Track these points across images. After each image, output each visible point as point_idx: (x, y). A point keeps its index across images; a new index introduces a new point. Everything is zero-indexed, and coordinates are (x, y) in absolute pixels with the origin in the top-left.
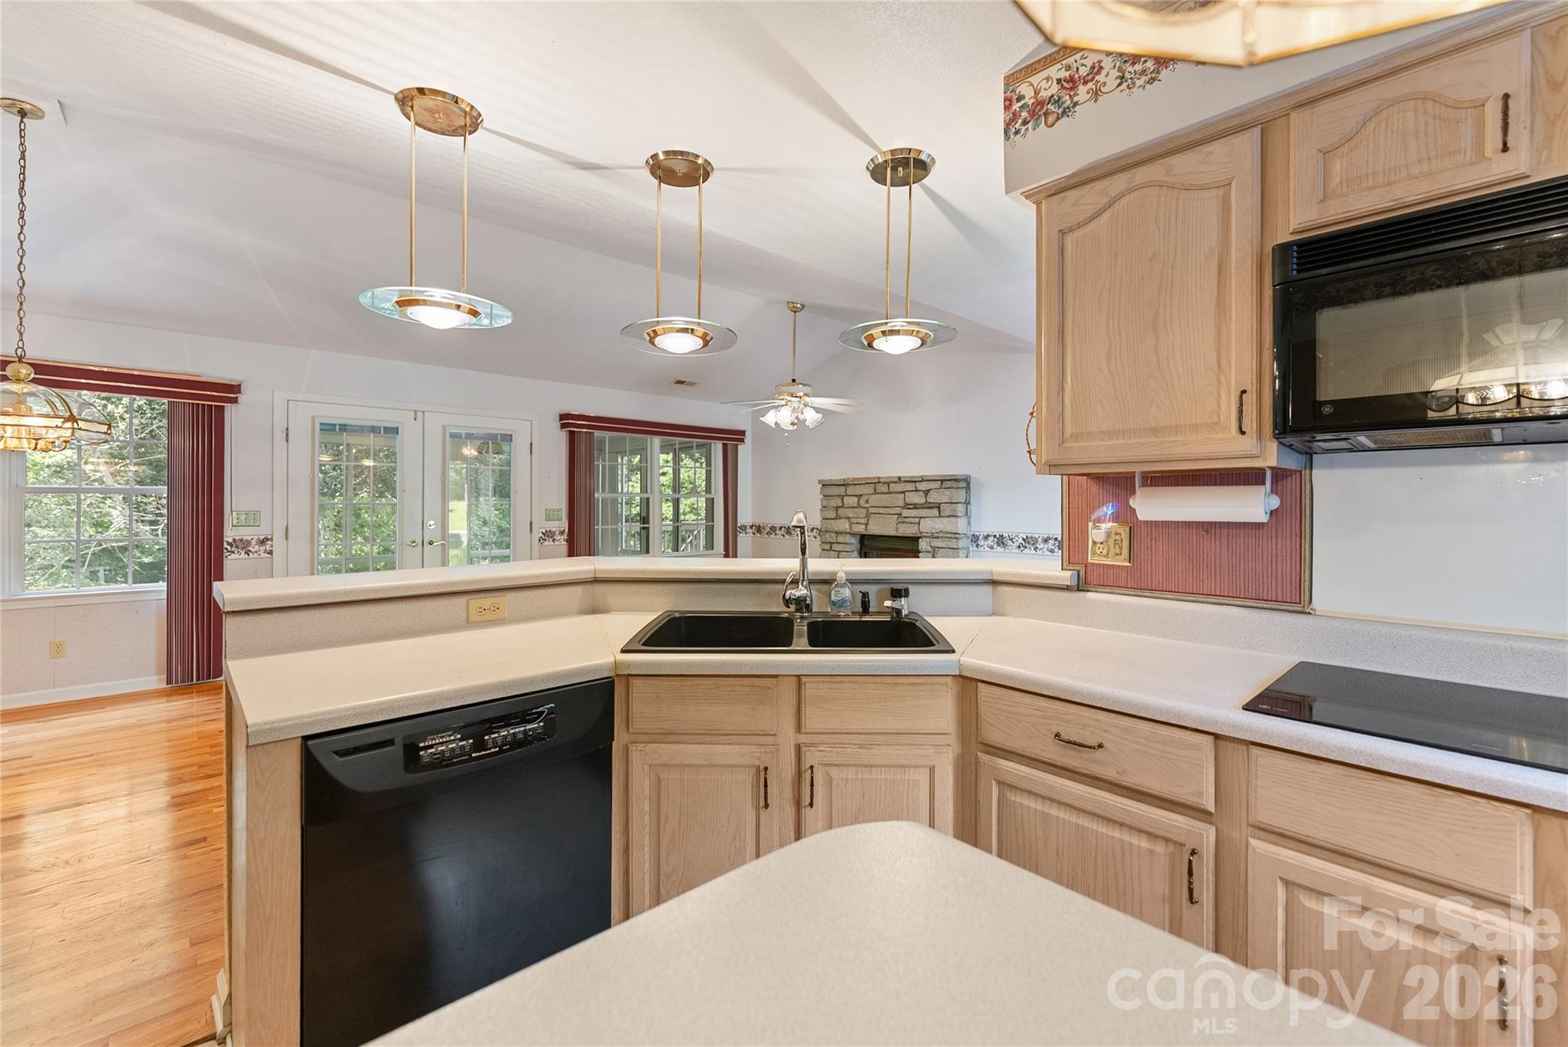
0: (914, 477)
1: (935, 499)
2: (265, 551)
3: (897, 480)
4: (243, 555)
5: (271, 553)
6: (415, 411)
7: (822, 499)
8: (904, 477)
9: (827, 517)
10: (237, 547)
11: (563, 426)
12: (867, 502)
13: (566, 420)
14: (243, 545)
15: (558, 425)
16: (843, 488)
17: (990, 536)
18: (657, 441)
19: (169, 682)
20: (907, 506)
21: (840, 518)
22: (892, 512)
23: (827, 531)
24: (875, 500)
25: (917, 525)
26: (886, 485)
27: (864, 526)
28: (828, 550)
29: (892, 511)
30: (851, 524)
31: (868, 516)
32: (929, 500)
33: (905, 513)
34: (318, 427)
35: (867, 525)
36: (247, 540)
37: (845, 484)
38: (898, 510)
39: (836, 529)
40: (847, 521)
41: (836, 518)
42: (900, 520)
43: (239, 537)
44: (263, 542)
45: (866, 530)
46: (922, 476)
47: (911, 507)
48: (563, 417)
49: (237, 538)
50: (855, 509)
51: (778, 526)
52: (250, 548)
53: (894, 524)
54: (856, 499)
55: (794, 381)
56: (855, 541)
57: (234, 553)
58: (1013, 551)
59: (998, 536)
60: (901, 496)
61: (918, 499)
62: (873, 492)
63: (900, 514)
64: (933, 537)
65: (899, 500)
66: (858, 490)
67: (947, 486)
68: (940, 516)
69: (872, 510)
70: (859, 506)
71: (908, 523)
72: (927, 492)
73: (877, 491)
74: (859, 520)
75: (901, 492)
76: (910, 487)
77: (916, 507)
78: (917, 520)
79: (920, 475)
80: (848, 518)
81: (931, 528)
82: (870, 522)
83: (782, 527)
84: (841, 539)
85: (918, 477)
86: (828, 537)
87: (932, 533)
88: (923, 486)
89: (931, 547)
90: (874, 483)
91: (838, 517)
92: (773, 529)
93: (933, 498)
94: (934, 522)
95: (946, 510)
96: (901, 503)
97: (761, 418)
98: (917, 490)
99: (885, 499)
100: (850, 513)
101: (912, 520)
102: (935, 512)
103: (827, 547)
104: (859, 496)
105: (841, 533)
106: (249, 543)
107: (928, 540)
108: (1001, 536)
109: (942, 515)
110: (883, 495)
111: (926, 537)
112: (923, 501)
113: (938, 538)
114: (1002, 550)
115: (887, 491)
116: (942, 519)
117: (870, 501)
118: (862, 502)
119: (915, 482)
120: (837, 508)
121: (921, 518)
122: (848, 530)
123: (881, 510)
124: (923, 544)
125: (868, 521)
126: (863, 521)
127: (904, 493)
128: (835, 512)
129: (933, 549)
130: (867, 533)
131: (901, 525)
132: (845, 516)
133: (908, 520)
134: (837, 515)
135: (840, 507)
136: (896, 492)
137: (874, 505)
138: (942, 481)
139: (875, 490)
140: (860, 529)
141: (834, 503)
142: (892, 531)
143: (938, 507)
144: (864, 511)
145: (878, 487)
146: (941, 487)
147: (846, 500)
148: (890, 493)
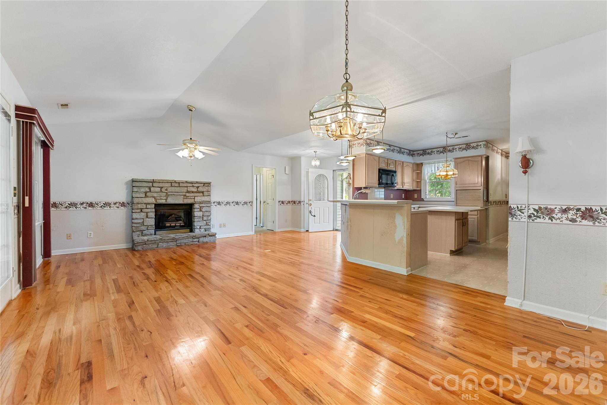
0: (193, 181)
1: (201, 190)
3: (185, 182)
8: (189, 181)
9: (139, 196)
12: (166, 190)
16: (150, 183)
17: (215, 202)
20: (188, 192)
21: (148, 197)
22: (181, 194)
23: (138, 203)
24: (170, 189)
25: (193, 199)
26: (178, 184)
27: (164, 200)
28: (139, 212)
30: (156, 200)
31: (167, 196)
32: (198, 190)
33: (188, 194)
35: (166, 200)
37: (153, 182)
38: (184, 194)
39: (146, 202)
40: (154, 198)
41: (145, 197)
42: (185, 197)
45: (166, 201)
46: (197, 182)
47: (191, 192)
50: (159, 193)
53: (182, 199)
54: (159, 189)
56: (154, 205)
58: (223, 206)
59: (218, 202)
60: (186, 188)
61: (194, 190)
62: (170, 186)
63: (185, 195)
64: (200, 203)
65: (185, 190)
66: (161, 185)
67: (206, 185)
68: (203, 196)
69: (169, 194)
70: (161, 191)
71: (189, 198)
72: (198, 187)
73: (172, 186)
74: (162, 198)
76: (190, 185)
77: (193, 192)
78: (194, 197)
79: (196, 181)
81: (200, 200)
82: (169, 198)
84: (149, 206)
85: (195, 181)
86: (139, 206)
87: (200, 202)
88: (197, 185)
89: (200, 206)
90: (171, 183)
91: (146, 196)
93: (200, 189)
94: (201, 198)
95: (206, 193)
96: (185, 191)
98: (193, 186)
99: (177, 189)
100: (155, 195)
101: (191, 197)
102: (202, 194)
103: (139, 211)
104: (162, 188)
105: (149, 204)
108: (219, 202)
109: (204, 195)
110: (176, 188)
111: (197, 203)
112: (196, 190)
113: (203, 203)
114: (219, 206)
115: (178, 186)
116: (205, 197)
117: (168, 190)
118: (163, 190)
119: (192, 183)
120: (146, 193)
121: (195, 196)
122: (153, 202)
123: (175, 194)
124: (196, 206)
125: (167, 198)
126: (165, 198)
127: (187, 187)
128: (144, 194)
129: (201, 207)
130: (166, 203)
131: (186, 199)
132: (151, 196)
133: (189, 197)
134: (146, 195)
135: (148, 192)
136: (183, 187)
137: (170, 191)
138: (204, 184)
139: (171, 185)
140: (163, 202)
141: (143, 190)
142: (181, 202)
143: (203, 192)
144: (165, 194)
145: (173, 184)
146: (204, 186)
147: (152, 189)
148: (180, 187)
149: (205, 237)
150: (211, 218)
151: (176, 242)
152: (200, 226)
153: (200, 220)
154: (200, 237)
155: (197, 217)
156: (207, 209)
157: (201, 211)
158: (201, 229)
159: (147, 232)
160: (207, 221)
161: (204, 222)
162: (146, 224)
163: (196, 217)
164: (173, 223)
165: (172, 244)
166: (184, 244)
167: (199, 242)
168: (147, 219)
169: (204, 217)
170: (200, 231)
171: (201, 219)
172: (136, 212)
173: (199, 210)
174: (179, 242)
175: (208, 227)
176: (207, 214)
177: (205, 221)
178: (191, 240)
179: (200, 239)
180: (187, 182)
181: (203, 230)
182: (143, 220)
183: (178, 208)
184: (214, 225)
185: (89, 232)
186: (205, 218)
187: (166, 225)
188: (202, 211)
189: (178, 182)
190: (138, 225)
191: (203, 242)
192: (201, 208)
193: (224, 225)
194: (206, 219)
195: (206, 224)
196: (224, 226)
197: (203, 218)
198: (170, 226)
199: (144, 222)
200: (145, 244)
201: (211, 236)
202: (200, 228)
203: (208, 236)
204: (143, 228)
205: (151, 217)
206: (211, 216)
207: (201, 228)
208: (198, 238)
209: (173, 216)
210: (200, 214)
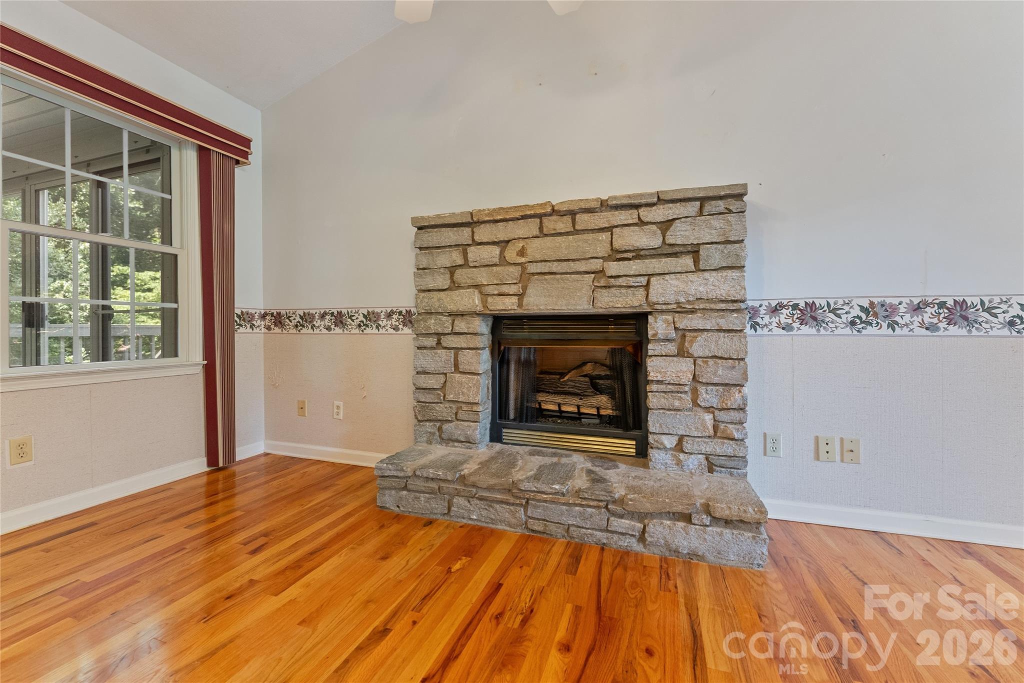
0: (641, 195)
1: (687, 237)
3: (598, 205)
7: (417, 255)
8: (615, 198)
9: (431, 286)
12: (522, 253)
16: (467, 231)
17: (781, 305)
20: (617, 255)
21: (459, 287)
22: (583, 269)
23: (429, 314)
24: (541, 248)
25: (642, 291)
26: (568, 219)
27: (515, 299)
28: (432, 348)
29: (582, 266)
30: (484, 296)
31: (525, 278)
32: (670, 240)
33: (613, 268)
35: (521, 296)
37: (472, 222)
38: (596, 265)
39: (452, 307)
40: (476, 292)
41: (449, 288)
42: (602, 283)
45: (520, 305)
46: (660, 193)
47: (630, 255)
50: (495, 269)
51: (317, 313)
53: (586, 291)
54: (496, 250)
56: (483, 327)
58: (839, 331)
59: (803, 306)
60: (605, 236)
61: (648, 239)
62: (536, 232)
63: (600, 272)
64: (681, 310)
65: (600, 244)
66: (501, 232)
67: (714, 211)
68: (698, 270)
69: (532, 268)
70: (504, 261)
71: (621, 287)
72: (666, 225)
73: (545, 231)
74: (505, 289)
75: (602, 230)
77: (638, 254)
78: (644, 280)
79: (654, 190)
80: (476, 286)
81: (677, 293)
82: (530, 291)
83: (325, 314)
84: (461, 327)
85: (650, 194)
86: (433, 324)
87: (678, 303)
88: (660, 213)
89: (676, 329)
90: (540, 216)
91: (455, 286)
92: (307, 319)
93: (680, 235)
94: (686, 282)
95: (713, 256)
96: (602, 249)
98: (641, 223)
100: (482, 277)
101: (632, 281)
102: (687, 262)
103: (432, 342)
104: (504, 244)
105: (467, 315)
107: (670, 318)
108: (812, 305)
109: (702, 267)
110: (559, 238)
111: (662, 312)
112: (657, 242)
113: (693, 312)
114: (813, 331)
115: (570, 228)
116: (706, 274)
117: (529, 251)
118: (511, 254)
119: (637, 207)
120: (452, 270)
121: (650, 275)
122: (480, 308)
123: (555, 267)
124: (658, 326)
125: (525, 288)
126: (513, 289)
127: (610, 229)
128: (448, 276)
129: (683, 333)
130: (520, 311)
131: (605, 292)
132: (470, 282)
133: (620, 281)
134: (453, 281)
135: (460, 266)
136: (593, 231)
137: (538, 257)
138: (703, 200)
139: (541, 229)
140: (508, 305)
141: (445, 259)
142: (581, 305)
143: (694, 251)
144: (515, 271)
145: (551, 224)
146: (701, 213)
147: (473, 252)
148: (576, 232)
149: (687, 518)
150: (744, 399)
151: (526, 507)
152: (681, 438)
153: (677, 404)
154: (651, 515)
155: (662, 387)
156: (725, 345)
157: (682, 353)
158: (682, 456)
159: (457, 427)
160: (721, 416)
161: (703, 421)
162: (451, 397)
163: (654, 387)
164: (568, 399)
165: (503, 511)
166: (561, 531)
167: (642, 538)
168: (457, 376)
169: (702, 389)
170: (679, 463)
171: (688, 398)
172: (425, 348)
173: (672, 348)
174: (538, 513)
175: (728, 448)
176: (721, 372)
177: (709, 409)
178: (600, 517)
179: (650, 528)
180: (605, 205)
181: (694, 462)
182: (442, 379)
183: (580, 336)
184: (774, 441)
185: (336, 403)
186: (708, 396)
187: (544, 406)
188: (690, 356)
189: (564, 208)
190: (429, 398)
191: (667, 545)
192: (684, 336)
193: (848, 446)
194: (715, 402)
195: (715, 428)
196: (849, 452)
197: (695, 393)
198: (561, 411)
199: (448, 384)
200: (405, 488)
201: (727, 523)
202: (679, 447)
203: (707, 520)
204: (442, 410)
205: (467, 368)
206: (745, 390)
207: (688, 446)
208: (641, 516)
209: (588, 369)
210: (682, 370)
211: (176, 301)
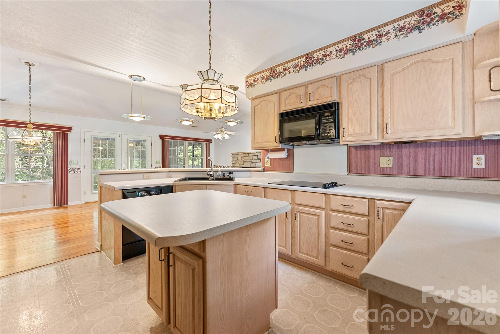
0: (254, 152)
2: (79, 172)
3: (250, 153)
4: (73, 173)
5: (80, 172)
6: (119, 134)
7: (232, 158)
9: (233, 163)
10: (71, 170)
11: (160, 138)
12: (243, 159)
13: (161, 136)
14: (73, 170)
15: (159, 138)
16: (237, 155)
18: (187, 142)
19: (54, 206)
20: (253, 159)
21: (237, 163)
24: (245, 158)
26: (248, 154)
27: (242, 165)
29: (249, 161)
31: (243, 162)
32: (258, 158)
33: (253, 161)
34: (93, 139)
35: (243, 165)
36: (74, 169)
38: (251, 161)
39: (236, 166)
41: (236, 163)
42: (251, 163)
43: (72, 168)
44: (78, 169)
45: (243, 166)
46: (256, 152)
48: (160, 136)
49: (71, 168)
50: (241, 161)
51: (221, 166)
52: (75, 171)
54: (240, 158)
55: (222, 127)
57: (71, 172)
60: (252, 157)
61: (255, 158)
62: (245, 156)
63: (251, 162)
65: (251, 158)
66: (241, 156)
69: (244, 161)
70: (241, 160)
72: (257, 156)
74: (241, 164)
76: (254, 154)
77: (255, 160)
78: (255, 163)
80: (239, 163)
81: (258, 165)
85: (255, 152)
88: (257, 154)
90: (245, 154)
96: (252, 159)
97: (214, 137)
98: (255, 155)
99: (248, 158)
100: (239, 162)
102: (259, 161)
104: (241, 157)
106: (75, 169)
115: (248, 156)
119: (255, 153)
120: (236, 160)
121: (256, 162)
122: (239, 166)
123: (246, 161)
126: (242, 164)
133: (253, 163)
148: (249, 156)
211: (203, 165)
